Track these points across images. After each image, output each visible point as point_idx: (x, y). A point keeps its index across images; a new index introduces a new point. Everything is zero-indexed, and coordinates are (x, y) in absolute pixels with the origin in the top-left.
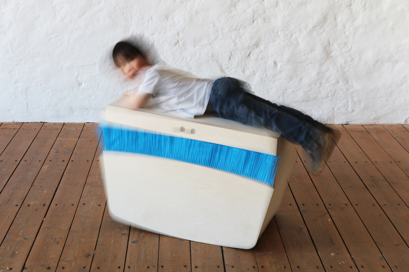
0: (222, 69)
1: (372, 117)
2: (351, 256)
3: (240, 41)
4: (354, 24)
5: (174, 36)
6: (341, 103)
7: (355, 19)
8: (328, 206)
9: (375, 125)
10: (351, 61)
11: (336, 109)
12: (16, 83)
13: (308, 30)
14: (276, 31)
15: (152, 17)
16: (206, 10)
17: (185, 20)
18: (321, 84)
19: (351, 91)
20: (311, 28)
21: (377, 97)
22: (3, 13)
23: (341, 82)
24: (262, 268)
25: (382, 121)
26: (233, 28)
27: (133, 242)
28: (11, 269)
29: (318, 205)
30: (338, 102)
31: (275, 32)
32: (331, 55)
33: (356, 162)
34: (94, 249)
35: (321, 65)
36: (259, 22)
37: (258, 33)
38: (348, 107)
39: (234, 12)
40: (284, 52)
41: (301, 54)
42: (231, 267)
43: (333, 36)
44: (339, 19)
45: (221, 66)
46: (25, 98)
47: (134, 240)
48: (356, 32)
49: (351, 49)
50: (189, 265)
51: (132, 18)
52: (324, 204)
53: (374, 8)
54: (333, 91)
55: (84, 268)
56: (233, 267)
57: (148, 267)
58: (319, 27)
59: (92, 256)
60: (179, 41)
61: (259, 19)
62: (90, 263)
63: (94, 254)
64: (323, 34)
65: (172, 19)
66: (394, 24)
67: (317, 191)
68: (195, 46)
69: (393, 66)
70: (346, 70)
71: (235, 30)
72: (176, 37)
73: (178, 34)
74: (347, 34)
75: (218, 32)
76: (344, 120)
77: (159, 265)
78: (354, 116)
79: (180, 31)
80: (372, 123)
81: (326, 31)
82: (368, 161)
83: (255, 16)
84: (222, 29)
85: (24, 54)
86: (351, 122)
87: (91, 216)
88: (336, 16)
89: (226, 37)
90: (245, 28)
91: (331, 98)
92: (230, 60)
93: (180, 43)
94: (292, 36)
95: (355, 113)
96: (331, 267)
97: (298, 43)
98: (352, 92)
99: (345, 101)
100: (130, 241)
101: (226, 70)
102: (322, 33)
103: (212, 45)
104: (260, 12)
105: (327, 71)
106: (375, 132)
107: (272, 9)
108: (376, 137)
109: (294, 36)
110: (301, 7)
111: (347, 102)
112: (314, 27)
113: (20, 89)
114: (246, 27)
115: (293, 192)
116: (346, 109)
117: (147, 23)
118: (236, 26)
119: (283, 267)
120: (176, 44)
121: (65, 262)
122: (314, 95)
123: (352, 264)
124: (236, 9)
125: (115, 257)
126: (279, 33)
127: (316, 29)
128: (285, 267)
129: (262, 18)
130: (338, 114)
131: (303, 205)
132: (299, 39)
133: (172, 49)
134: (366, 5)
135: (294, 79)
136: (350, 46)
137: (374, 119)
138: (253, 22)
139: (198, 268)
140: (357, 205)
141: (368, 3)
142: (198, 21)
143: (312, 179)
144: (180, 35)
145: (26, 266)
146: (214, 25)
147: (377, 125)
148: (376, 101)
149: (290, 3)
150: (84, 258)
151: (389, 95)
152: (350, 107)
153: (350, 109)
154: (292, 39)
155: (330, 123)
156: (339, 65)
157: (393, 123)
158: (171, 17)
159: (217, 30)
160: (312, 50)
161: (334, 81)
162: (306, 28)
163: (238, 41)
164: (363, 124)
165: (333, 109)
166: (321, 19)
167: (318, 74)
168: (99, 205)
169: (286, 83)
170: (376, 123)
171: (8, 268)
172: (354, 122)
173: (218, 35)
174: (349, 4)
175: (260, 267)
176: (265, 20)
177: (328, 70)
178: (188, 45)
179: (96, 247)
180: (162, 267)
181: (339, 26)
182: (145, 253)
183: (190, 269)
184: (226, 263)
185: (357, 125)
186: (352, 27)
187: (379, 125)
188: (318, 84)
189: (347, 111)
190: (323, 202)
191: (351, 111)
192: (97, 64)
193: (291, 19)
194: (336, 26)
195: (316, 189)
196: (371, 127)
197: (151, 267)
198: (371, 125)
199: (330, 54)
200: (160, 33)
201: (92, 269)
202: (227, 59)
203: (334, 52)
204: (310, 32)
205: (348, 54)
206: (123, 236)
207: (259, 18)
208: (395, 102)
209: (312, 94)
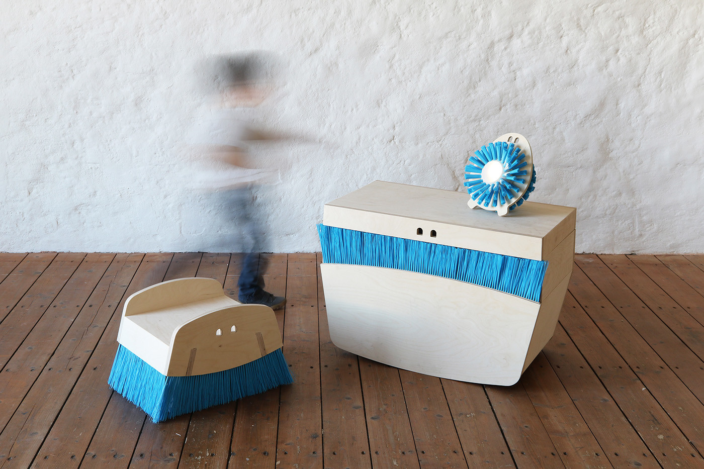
0: (455, 176)
1: (669, 244)
2: (688, 440)
3: (480, 137)
4: (643, 113)
5: (388, 130)
6: (623, 224)
7: (645, 105)
8: (636, 370)
9: (673, 255)
10: (639, 164)
11: (616, 232)
12: (165, 197)
13: (578, 121)
14: (532, 121)
15: (358, 104)
16: (434, 93)
17: (404, 107)
18: (595, 196)
19: (638, 207)
20: (582, 117)
21: (676, 215)
22: (149, 99)
23: (624, 195)
24: (565, 456)
25: (684, 250)
26: (471, 119)
27: (373, 418)
28: (212, 455)
29: (620, 367)
30: (620, 223)
31: (530, 124)
32: (610, 156)
33: (660, 308)
34: (321, 428)
35: (596, 170)
36: (508, 110)
37: (506, 125)
38: (634, 230)
39: (473, 96)
40: (543, 151)
41: (568, 154)
42: (520, 454)
43: (614, 129)
44: (622, 105)
45: (453, 172)
46: (177, 218)
47: (373, 415)
48: (646, 123)
49: (639, 147)
50: (460, 450)
51: (329, 106)
52: (629, 366)
53: (673, 89)
54: (613, 207)
55: (314, 453)
56: (523, 453)
57: (403, 453)
58: (593, 117)
59: (321, 436)
60: (395, 137)
61: (508, 106)
62: (322, 447)
63: (323, 435)
64: (599, 126)
65: (385, 106)
66: (702, 112)
67: (615, 348)
68: (417, 144)
69: (700, 170)
70: (631, 177)
71: (474, 120)
72: (391, 131)
73: (394, 127)
74: (633, 125)
75: (450, 124)
76: (628, 248)
77: (418, 450)
78: (643, 242)
79: (397, 123)
80: (668, 253)
81: (603, 122)
82: (676, 305)
83: (503, 102)
84: (456, 120)
85: (178, 157)
86: (638, 251)
87: (304, 382)
88: (618, 101)
89: (462, 131)
90: (488, 118)
91: (610, 217)
92: (466, 163)
93: (397, 140)
94: (554, 128)
95: (644, 239)
96: (664, 455)
97: (563, 140)
98: (640, 209)
99: (629, 221)
100: (368, 418)
101: (460, 178)
102: (598, 124)
103: (440, 143)
104: (510, 95)
105: (604, 179)
106: (676, 265)
107: (527, 91)
108: (679, 273)
109: (557, 130)
110: (568, 88)
111: (633, 223)
112: (587, 117)
113: (171, 206)
114: (489, 116)
115: (580, 350)
116: (631, 232)
117: (350, 112)
118: (476, 116)
119: (595, 455)
120: (390, 141)
121: (286, 445)
122: (585, 213)
123: (693, 451)
124: (476, 92)
125: (354, 438)
126: (537, 126)
127: (590, 119)
128: (597, 454)
129: (512, 104)
130: (619, 240)
131: (600, 368)
132: (564, 134)
133: (386, 149)
134: (661, 85)
135: (557, 189)
136: (637, 143)
137: (672, 247)
138: (500, 109)
139: (474, 455)
140: (677, 368)
141: (664, 81)
142: (422, 109)
143: (603, 332)
144: (397, 129)
145: (233, 449)
146: (444, 115)
147: (675, 255)
148: (675, 221)
149: (553, 83)
150: (311, 439)
151: (693, 213)
152: (637, 230)
153: (637, 232)
154: (555, 134)
155: (608, 253)
156: (621, 170)
157: (699, 252)
158: (384, 103)
159: (449, 121)
160: (584, 149)
161: (615, 193)
162: (575, 119)
163: (477, 136)
164: (655, 254)
165: (613, 232)
166: (597, 106)
167: (592, 183)
168: (312, 368)
169: (545, 195)
170: (675, 253)
171: (208, 454)
172: (642, 251)
173: (450, 128)
174: (637, 83)
175: (561, 454)
176: (516, 106)
177: (606, 176)
178: (407, 143)
179: (322, 425)
180: (423, 452)
181: (621, 114)
182: (393, 434)
183: (464, 457)
184: (512, 448)
185: (647, 255)
186: (640, 116)
187: (679, 255)
188: (591, 197)
189: (633, 235)
190: (627, 364)
191: (638, 235)
192: (279, 171)
193: (554, 104)
194: (618, 114)
195: (613, 346)
196: (668, 258)
197: (407, 453)
198: (667, 255)
199: (608, 154)
200: (368, 126)
201: (325, 455)
202: (463, 162)
203: (614, 152)
204: (581, 123)
205: (634, 154)
206: (357, 410)
207: (509, 104)
208: (702, 223)
209: (582, 211)
